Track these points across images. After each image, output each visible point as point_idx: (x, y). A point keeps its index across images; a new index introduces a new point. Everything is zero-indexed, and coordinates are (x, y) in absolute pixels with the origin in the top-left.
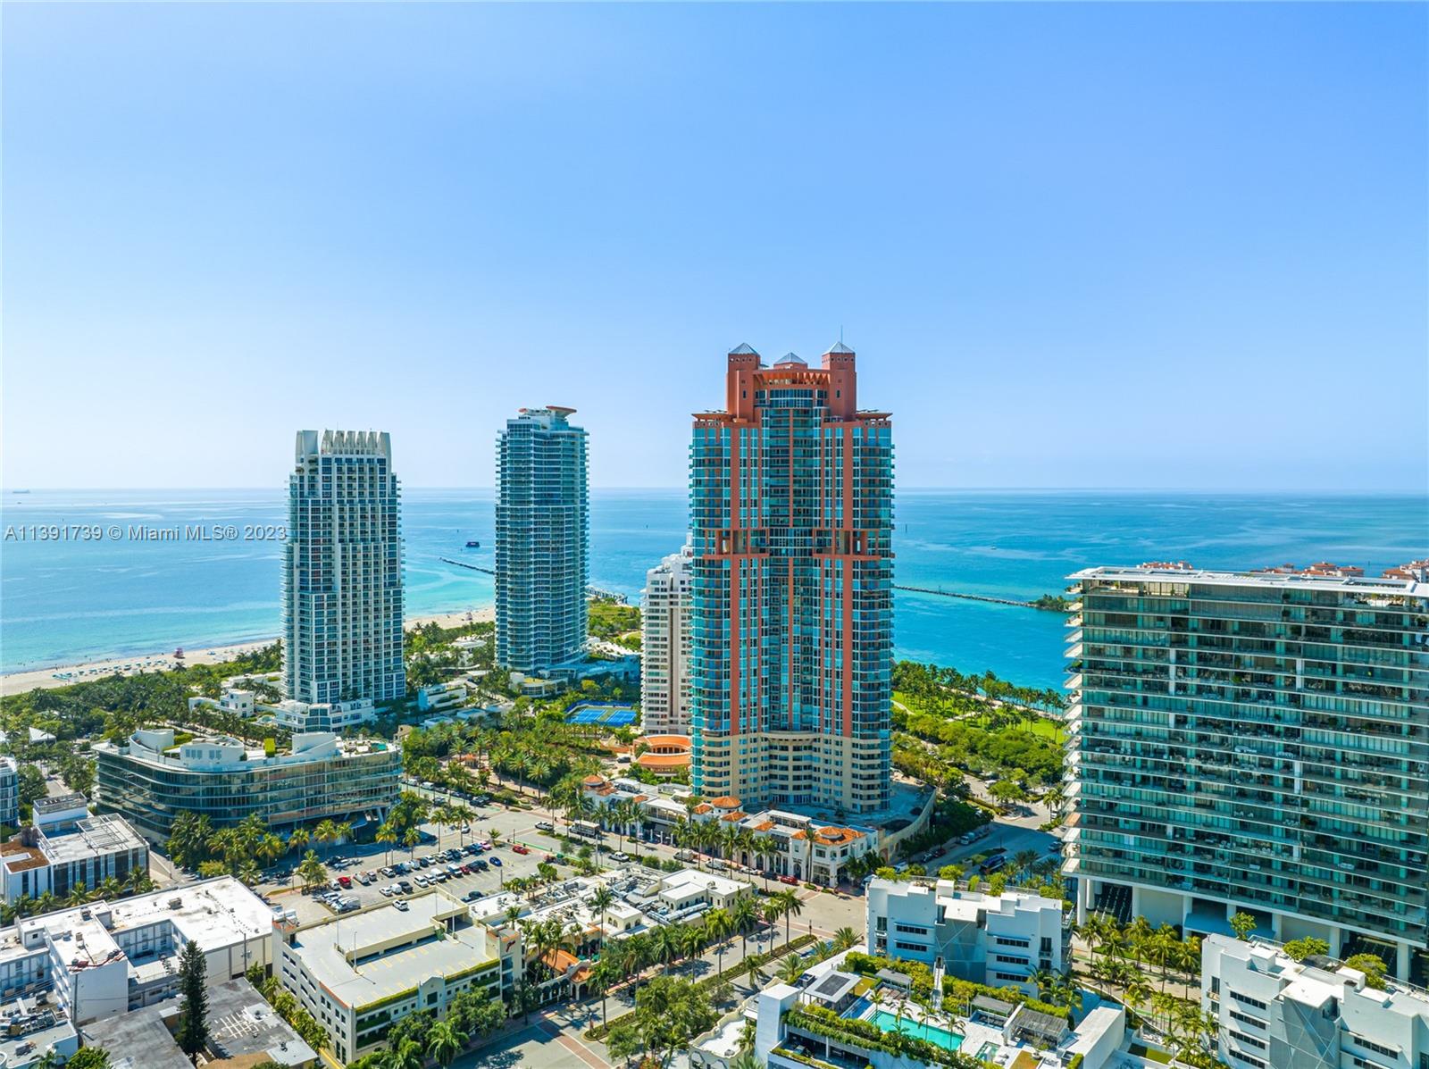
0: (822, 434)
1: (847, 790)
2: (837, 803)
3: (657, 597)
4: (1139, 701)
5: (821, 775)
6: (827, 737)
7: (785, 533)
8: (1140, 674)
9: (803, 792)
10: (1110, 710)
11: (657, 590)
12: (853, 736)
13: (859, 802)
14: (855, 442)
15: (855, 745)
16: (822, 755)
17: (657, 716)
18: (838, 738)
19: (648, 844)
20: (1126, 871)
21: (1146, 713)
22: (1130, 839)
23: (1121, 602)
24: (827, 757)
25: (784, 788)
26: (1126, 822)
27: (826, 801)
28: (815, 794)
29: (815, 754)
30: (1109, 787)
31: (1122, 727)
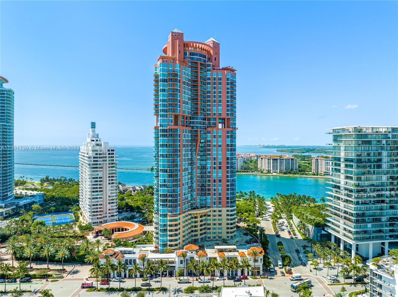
0: (212, 75)
1: (224, 230)
2: (220, 237)
3: (97, 158)
4: (372, 172)
5: (211, 226)
6: (215, 209)
7: (197, 118)
8: (372, 163)
9: (204, 236)
10: (363, 177)
11: (97, 154)
12: (227, 207)
13: (230, 235)
14: (228, 79)
15: (228, 211)
16: (211, 217)
17: (97, 215)
18: (220, 209)
19: (154, 280)
20: (368, 238)
21: (374, 177)
22: (369, 225)
23: (366, 135)
24: (215, 218)
25: (196, 235)
26: (368, 219)
27: (215, 237)
28: (209, 235)
29: (208, 218)
30: (363, 206)
31: (367, 183)
